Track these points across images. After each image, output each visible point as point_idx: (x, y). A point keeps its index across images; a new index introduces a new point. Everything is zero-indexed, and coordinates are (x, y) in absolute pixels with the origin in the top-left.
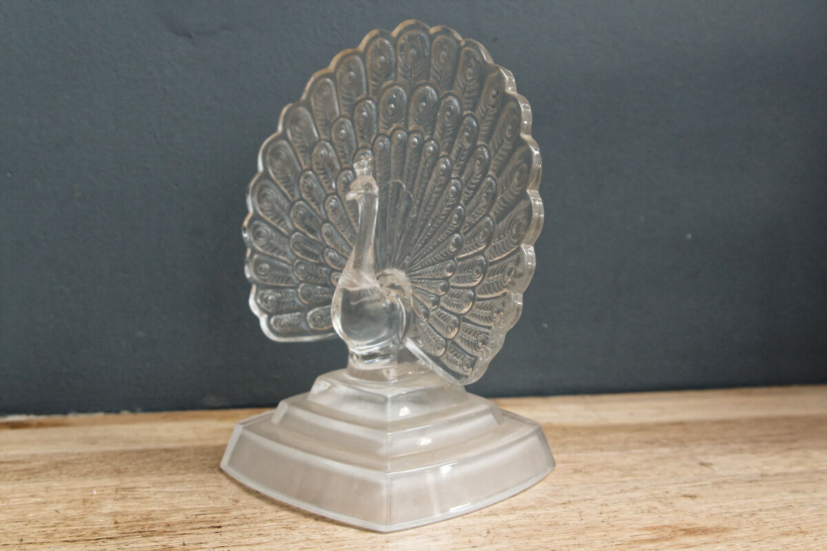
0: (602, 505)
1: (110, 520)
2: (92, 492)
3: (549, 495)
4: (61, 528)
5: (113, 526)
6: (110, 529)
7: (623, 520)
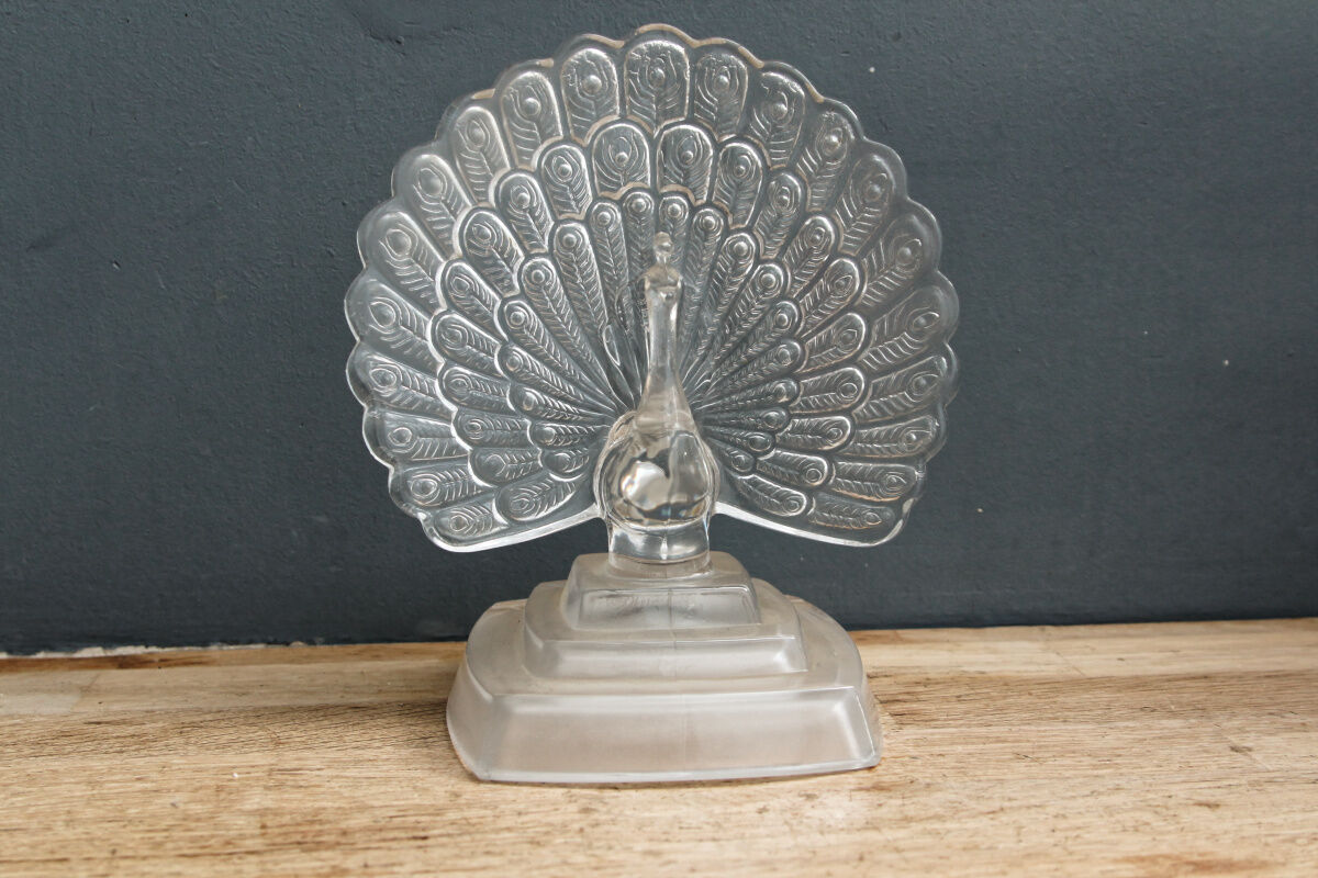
1: (255, 821)
2: (232, 774)
3: (969, 797)
4: (176, 834)
5: (258, 831)
6: (253, 836)
7: (1089, 843)
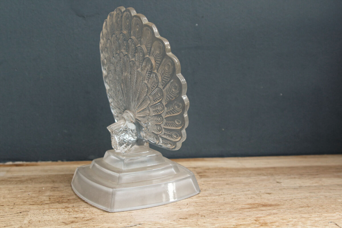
0: (233, 196)
1: (48, 198)
2: (43, 188)
7: (240, 201)
